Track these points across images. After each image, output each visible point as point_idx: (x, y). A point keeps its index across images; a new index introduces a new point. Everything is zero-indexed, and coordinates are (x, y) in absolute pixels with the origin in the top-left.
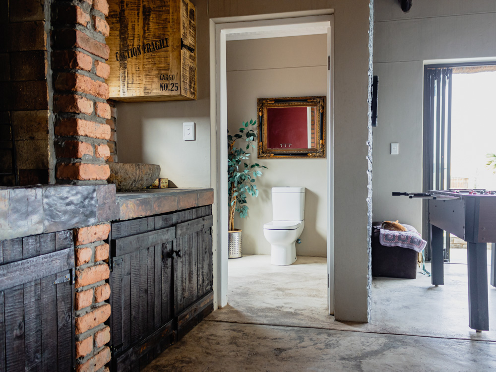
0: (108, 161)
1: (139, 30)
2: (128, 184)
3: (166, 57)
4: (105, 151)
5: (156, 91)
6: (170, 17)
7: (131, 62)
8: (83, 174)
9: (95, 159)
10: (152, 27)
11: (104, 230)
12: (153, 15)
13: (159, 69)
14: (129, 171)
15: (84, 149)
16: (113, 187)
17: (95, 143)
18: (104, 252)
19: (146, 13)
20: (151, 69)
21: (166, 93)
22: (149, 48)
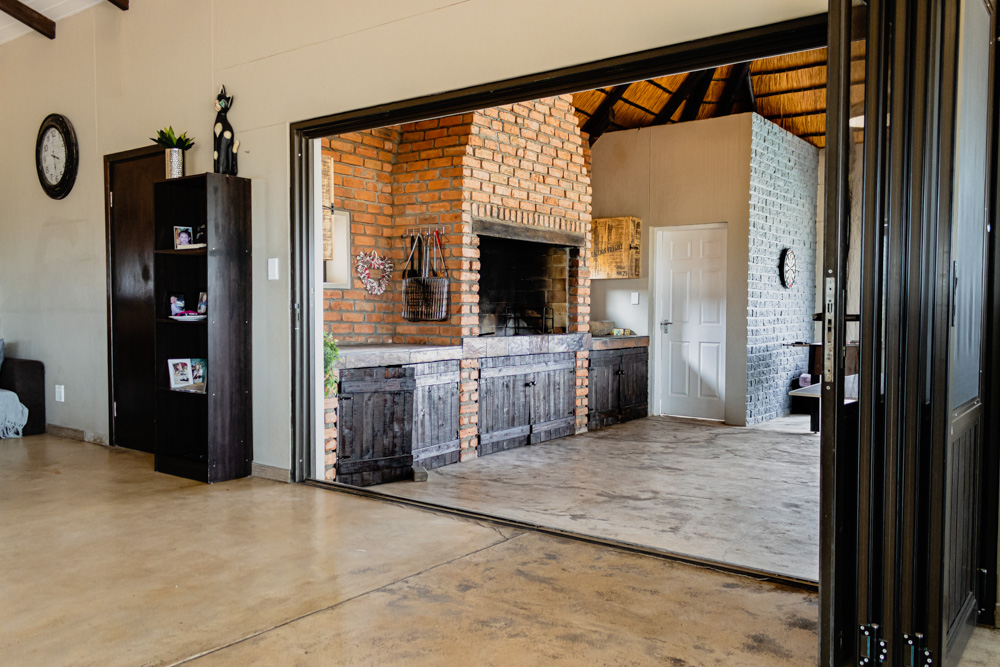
0: (588, 323)
1: (605, 239)
2: (596, 333)
3: (621, 255)
4: (587, 318)
5: (614, 275)
6: (624, 231)
7: (600, 258)
8: (579, 329)
9: (583, 322)
10: (613, 237)
11: (586, 354)
12: (614, 230)
13: (616, 262)
14: (597, 325)
15: (580, 319)
16: (590, 334)
17: (583, 315)
18: (586, 364)
19: (610, 229)
20: (612, 262)
21: (620, 277)
22: (611, 250)
